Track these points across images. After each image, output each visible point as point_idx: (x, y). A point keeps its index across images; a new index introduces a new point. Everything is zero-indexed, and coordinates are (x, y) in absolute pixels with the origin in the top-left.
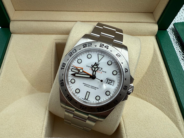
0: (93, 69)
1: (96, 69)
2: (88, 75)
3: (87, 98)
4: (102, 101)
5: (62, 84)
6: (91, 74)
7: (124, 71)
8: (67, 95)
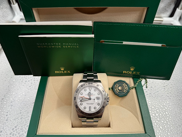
0: (89, 95)
1: (90, 95)
2: (88, 98)
3: (90, 110)
4: (98, 109)
5: (77, 107)
6: (89, 98)
7: (102, 92)
8: (80, 112)
